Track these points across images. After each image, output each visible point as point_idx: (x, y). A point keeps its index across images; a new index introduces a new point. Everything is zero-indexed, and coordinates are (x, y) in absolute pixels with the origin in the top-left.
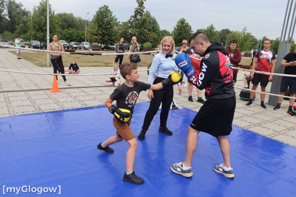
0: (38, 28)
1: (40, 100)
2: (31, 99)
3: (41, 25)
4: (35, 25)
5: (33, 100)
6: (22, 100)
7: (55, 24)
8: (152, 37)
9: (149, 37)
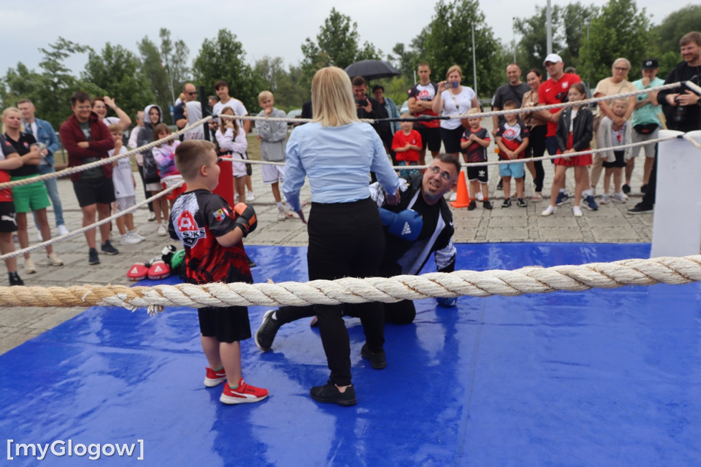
3: (607, 51)
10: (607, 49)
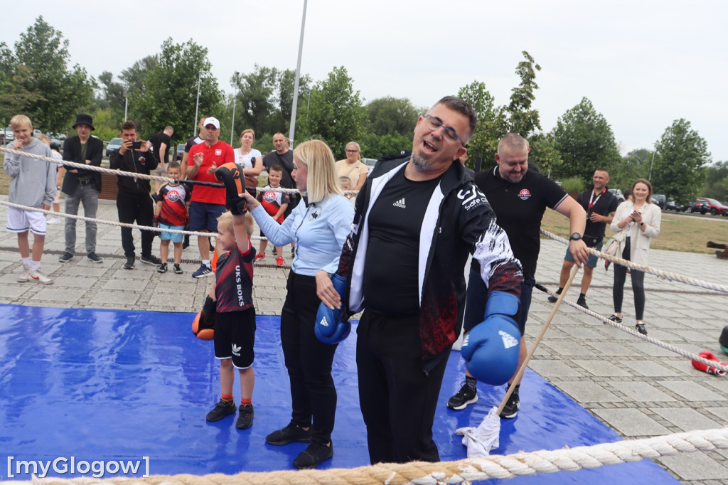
0: (317, 128)
4: (312, 121)
7: (356, 121)
8: (548, 161)
9: (543, 162)
10: (324, 121)
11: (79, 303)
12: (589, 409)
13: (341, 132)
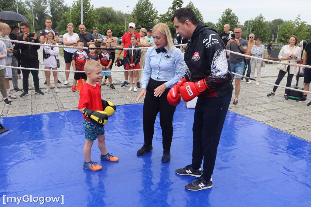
1: (65, 98)
2: (57, 97)
5: (58, 98)
6: (47, 98)
7: (94, 19)
11: (33, 112)
12: (265, 123)
13: (87, 24)
